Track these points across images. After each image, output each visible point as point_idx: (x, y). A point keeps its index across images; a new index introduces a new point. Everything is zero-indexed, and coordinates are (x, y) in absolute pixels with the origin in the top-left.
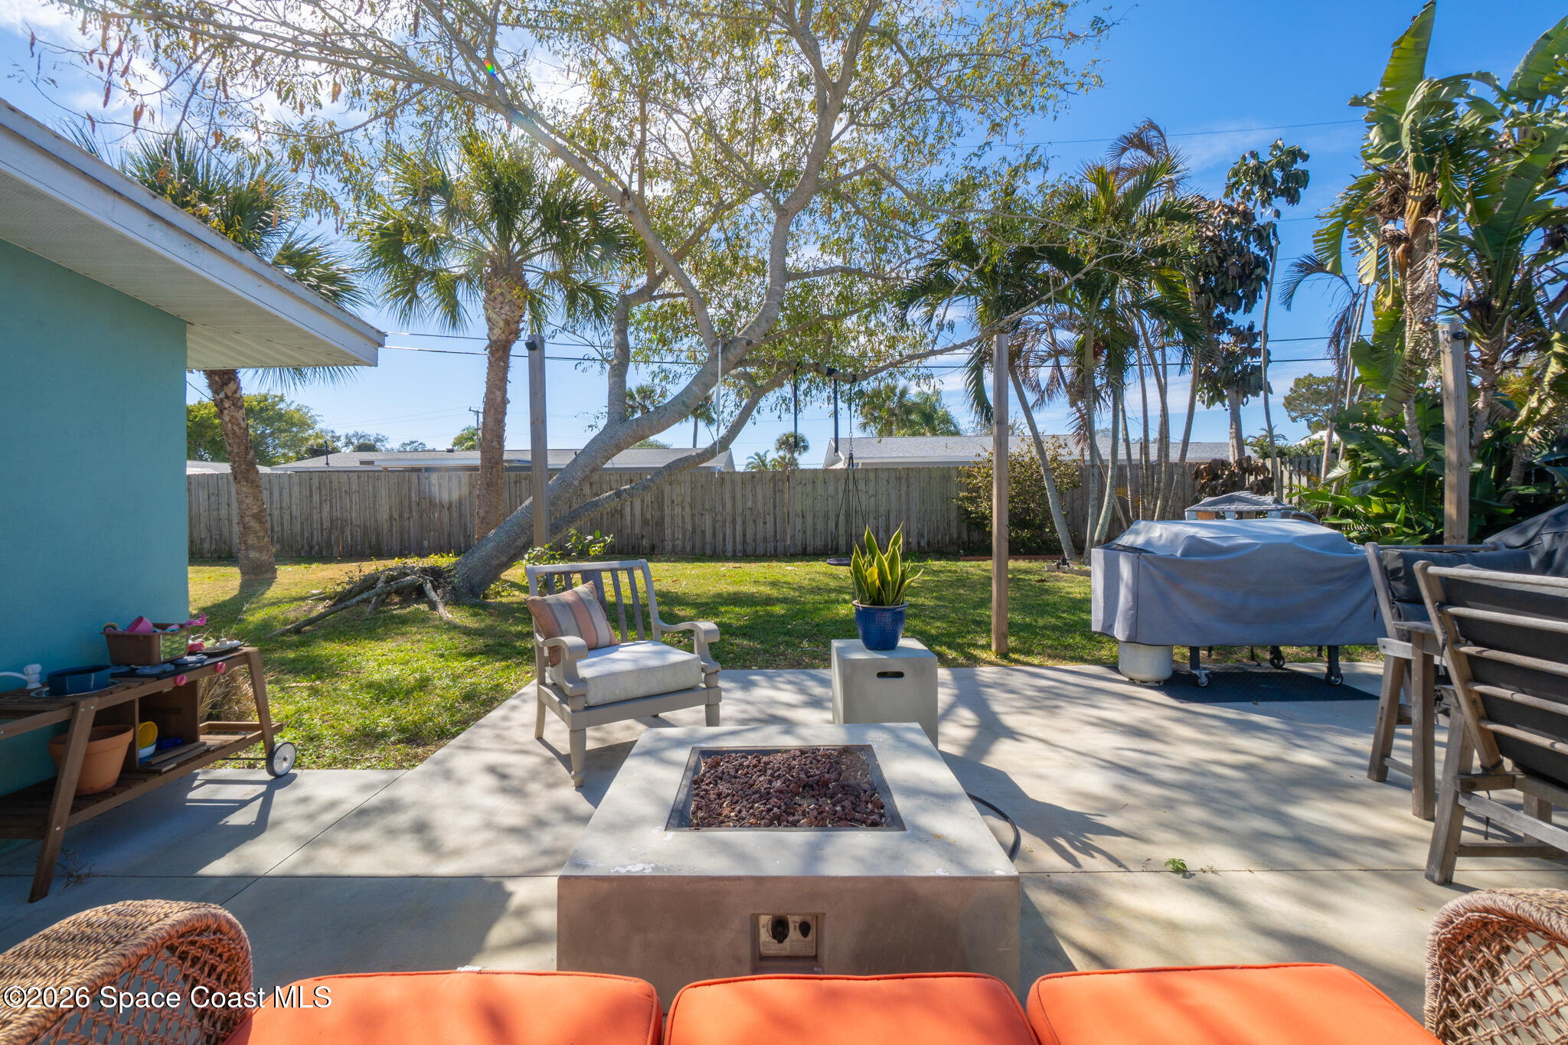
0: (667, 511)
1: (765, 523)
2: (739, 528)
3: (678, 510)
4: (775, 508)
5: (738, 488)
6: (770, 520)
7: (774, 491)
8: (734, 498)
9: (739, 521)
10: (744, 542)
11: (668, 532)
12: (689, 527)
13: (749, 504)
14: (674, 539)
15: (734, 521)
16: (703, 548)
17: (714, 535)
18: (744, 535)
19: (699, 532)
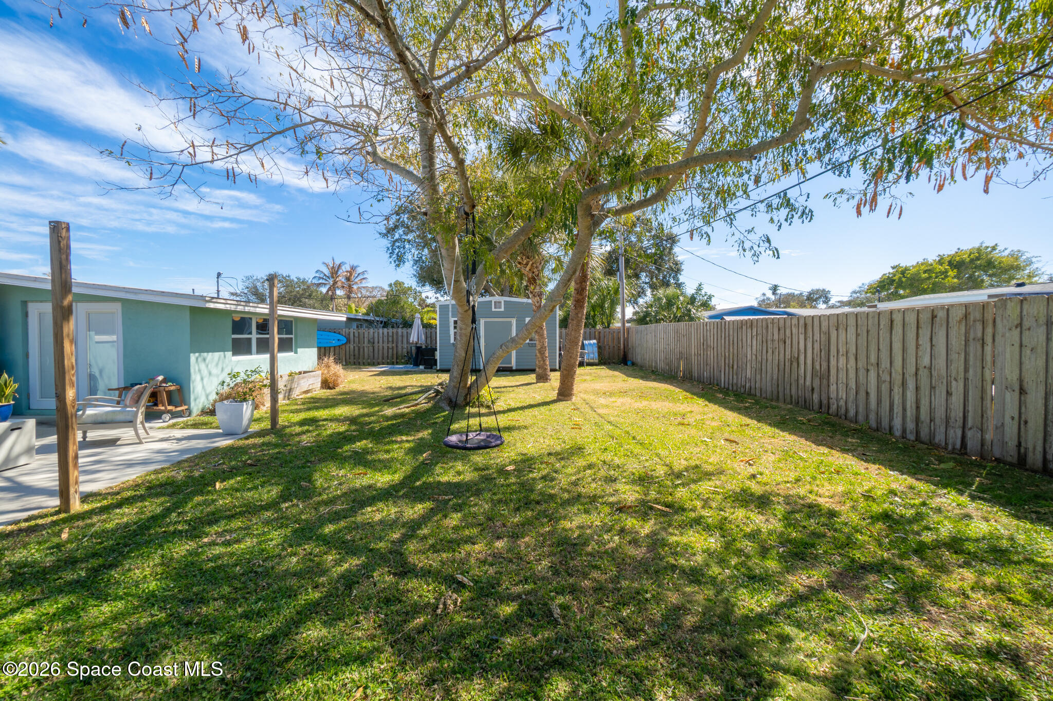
0: (833, 362)
1: (949, 394)
2: (910, 396)
3: (842, 361)
4: (966, 370)
5: (911, 335)
6: (957, 388)
7: (967, 341)
8: (904, 350)
9: (911, 385)
10: (917, 420)
11: (833, 388)
12: (853, 385)
13: (926, 361)
14: (838, 400)
15: (904, 384)
16: (867, 416)
17: (879, 402)
18: (918, 408)
19: (862, 394)
